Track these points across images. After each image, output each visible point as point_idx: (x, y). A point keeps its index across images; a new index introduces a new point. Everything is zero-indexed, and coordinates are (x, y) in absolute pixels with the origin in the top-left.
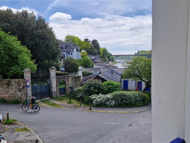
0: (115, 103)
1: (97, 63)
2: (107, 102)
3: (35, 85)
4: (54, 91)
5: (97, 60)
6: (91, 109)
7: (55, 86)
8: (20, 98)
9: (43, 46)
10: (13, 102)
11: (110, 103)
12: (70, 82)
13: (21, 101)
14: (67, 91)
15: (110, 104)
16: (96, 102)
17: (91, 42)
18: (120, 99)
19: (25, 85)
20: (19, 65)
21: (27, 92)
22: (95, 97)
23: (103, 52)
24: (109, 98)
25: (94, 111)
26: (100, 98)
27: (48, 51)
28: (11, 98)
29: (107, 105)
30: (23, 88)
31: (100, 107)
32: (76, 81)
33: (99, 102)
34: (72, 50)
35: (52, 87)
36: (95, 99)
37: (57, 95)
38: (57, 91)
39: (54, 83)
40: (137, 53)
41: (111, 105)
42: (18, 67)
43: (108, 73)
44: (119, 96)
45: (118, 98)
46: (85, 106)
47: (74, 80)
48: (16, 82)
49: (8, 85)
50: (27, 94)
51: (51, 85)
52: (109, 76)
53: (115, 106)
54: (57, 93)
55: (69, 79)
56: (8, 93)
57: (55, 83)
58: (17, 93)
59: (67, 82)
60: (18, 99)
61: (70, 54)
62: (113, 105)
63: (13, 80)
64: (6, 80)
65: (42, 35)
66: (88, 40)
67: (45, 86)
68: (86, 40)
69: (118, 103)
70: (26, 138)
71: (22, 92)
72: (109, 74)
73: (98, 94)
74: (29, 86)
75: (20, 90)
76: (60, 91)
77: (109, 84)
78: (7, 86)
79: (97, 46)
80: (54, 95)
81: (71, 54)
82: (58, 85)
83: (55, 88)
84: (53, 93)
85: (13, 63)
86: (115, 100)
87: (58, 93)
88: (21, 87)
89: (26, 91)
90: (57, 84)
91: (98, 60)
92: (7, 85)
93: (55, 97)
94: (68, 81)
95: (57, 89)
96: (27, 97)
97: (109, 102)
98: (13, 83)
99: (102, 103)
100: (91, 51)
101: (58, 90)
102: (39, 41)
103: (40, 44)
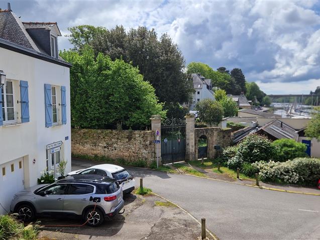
0: (300, 179)
1: (242, 109)
2: (286, 175)
3: (166, 140)
4: (191, 151)
5: (243, 103)
6: (258, 184)
7: (194, 144)
8: (146, 159)
9: (168, 81)
10: (136, 164)
11: (291, 177)
12: (215, 138)
13: (146, 162)
14: (211, 152)
15: (290, 179)
16: (266, 173)
17: (230, 72)
18: (308, 172)
19: (152, 139)
20: (143, 110)
21: (155, 150)
22: (262, 166)
23: (251, 89)
24: (288, 169)
25: (264, 187)
26: (272, 167)
27: (175, 89)
28: (133, 158)
29: (285, 181)
30: (150, 144)
31: (272, 182)
32: (224, 137)
33: (270, 174)
34: (199, 86)
35: (188, 144)
36: (262, 168)
37: (195, 157)
38: (195, 152)
39: (192, 139)
40: (314, 91)
41: (292, 182)
42: (142, 113)
43: (275, 127)
44: (307, 165)
45: (304, 170)
46: (246, 178)
47: (222, 136)
48: (140, 135)
49: (130, 138)
50: (155, 153)
51: (187, 141)
52: (279, 131)
53: (300, 184)
54: (195, 155)
55: (214, 134)
56: (129, 150)
57: (194, 140)
58: (142, 150)
59: (210, 138)
60: (142, 159)
61: (197, 93)
62: (296, 182)
63: (136, 132)
64: (127, 131)
65: (168, 64)
66: (225, 69)
67: (179, 143)
68: (222, 70)
69: (304, 178)
70: (175, 216)
71: (148, 149)
72: (277, 128)
73: (267, 160)
74: (158, 141)
75: (146, 147)
76: (199, 152)
77: (285, 145)
78: (127, 140)
79: (240, 80)
80: (191, 158)
81: (199, 93)
82: (197, 142)
83: (192, 147)
84: (189, 155)
85: (133, 107)
86: (299, 173)
87: (197, 155)
88: (148, 143)
89: (153, 149)
90: (195, 141)
91: (245, 103)
92: (127, 138)
93: (193, 160)
94: (212, 136)
95: (196, 148)
96: (155, 157)
97: (288, 175)
98: (137, 136)
99: (277, 176)
100: (231, 88)
101: (197, 150)
102: (162, 73)
103: (164, 77)
